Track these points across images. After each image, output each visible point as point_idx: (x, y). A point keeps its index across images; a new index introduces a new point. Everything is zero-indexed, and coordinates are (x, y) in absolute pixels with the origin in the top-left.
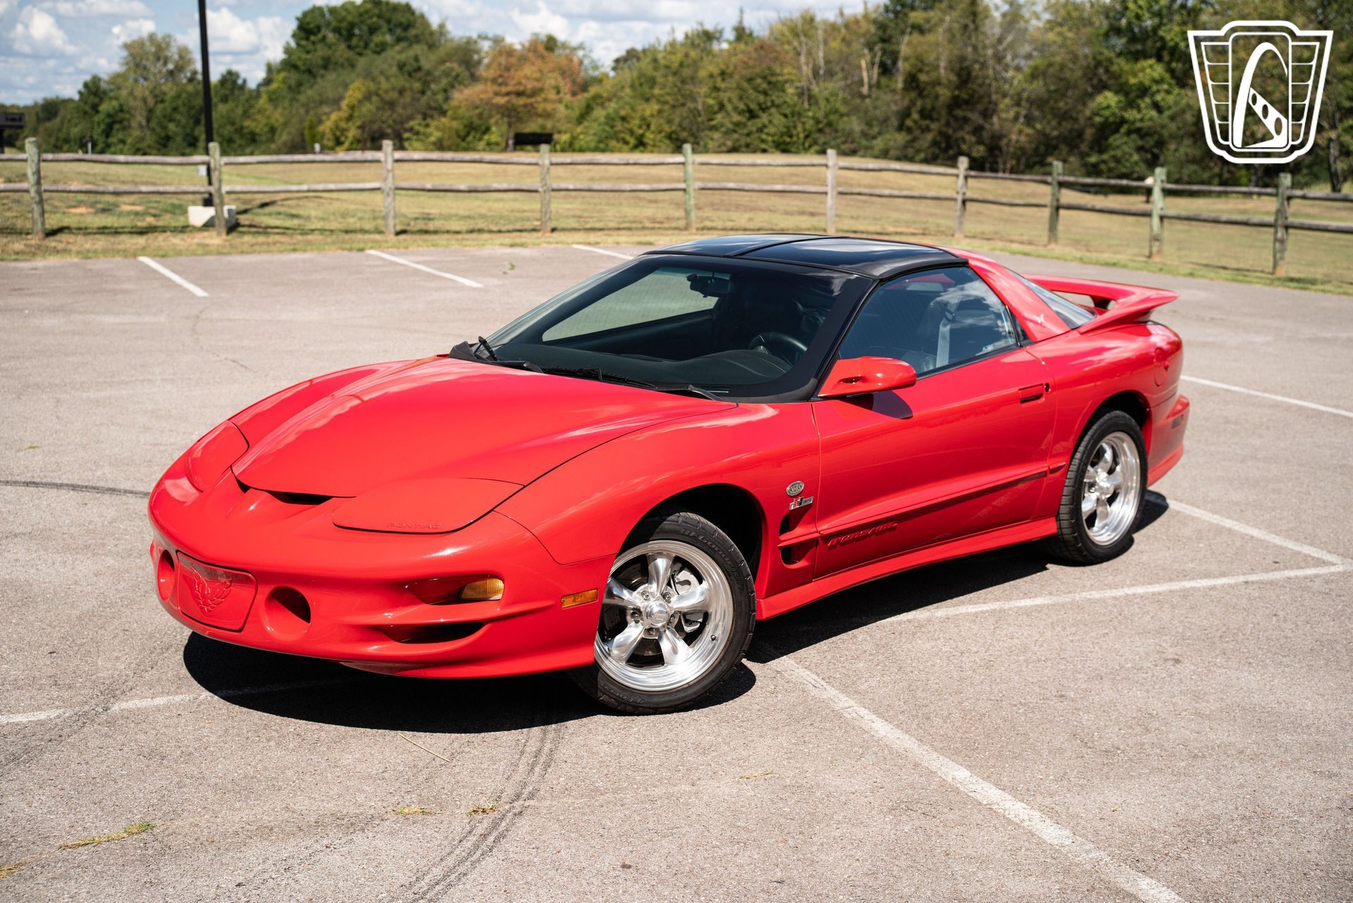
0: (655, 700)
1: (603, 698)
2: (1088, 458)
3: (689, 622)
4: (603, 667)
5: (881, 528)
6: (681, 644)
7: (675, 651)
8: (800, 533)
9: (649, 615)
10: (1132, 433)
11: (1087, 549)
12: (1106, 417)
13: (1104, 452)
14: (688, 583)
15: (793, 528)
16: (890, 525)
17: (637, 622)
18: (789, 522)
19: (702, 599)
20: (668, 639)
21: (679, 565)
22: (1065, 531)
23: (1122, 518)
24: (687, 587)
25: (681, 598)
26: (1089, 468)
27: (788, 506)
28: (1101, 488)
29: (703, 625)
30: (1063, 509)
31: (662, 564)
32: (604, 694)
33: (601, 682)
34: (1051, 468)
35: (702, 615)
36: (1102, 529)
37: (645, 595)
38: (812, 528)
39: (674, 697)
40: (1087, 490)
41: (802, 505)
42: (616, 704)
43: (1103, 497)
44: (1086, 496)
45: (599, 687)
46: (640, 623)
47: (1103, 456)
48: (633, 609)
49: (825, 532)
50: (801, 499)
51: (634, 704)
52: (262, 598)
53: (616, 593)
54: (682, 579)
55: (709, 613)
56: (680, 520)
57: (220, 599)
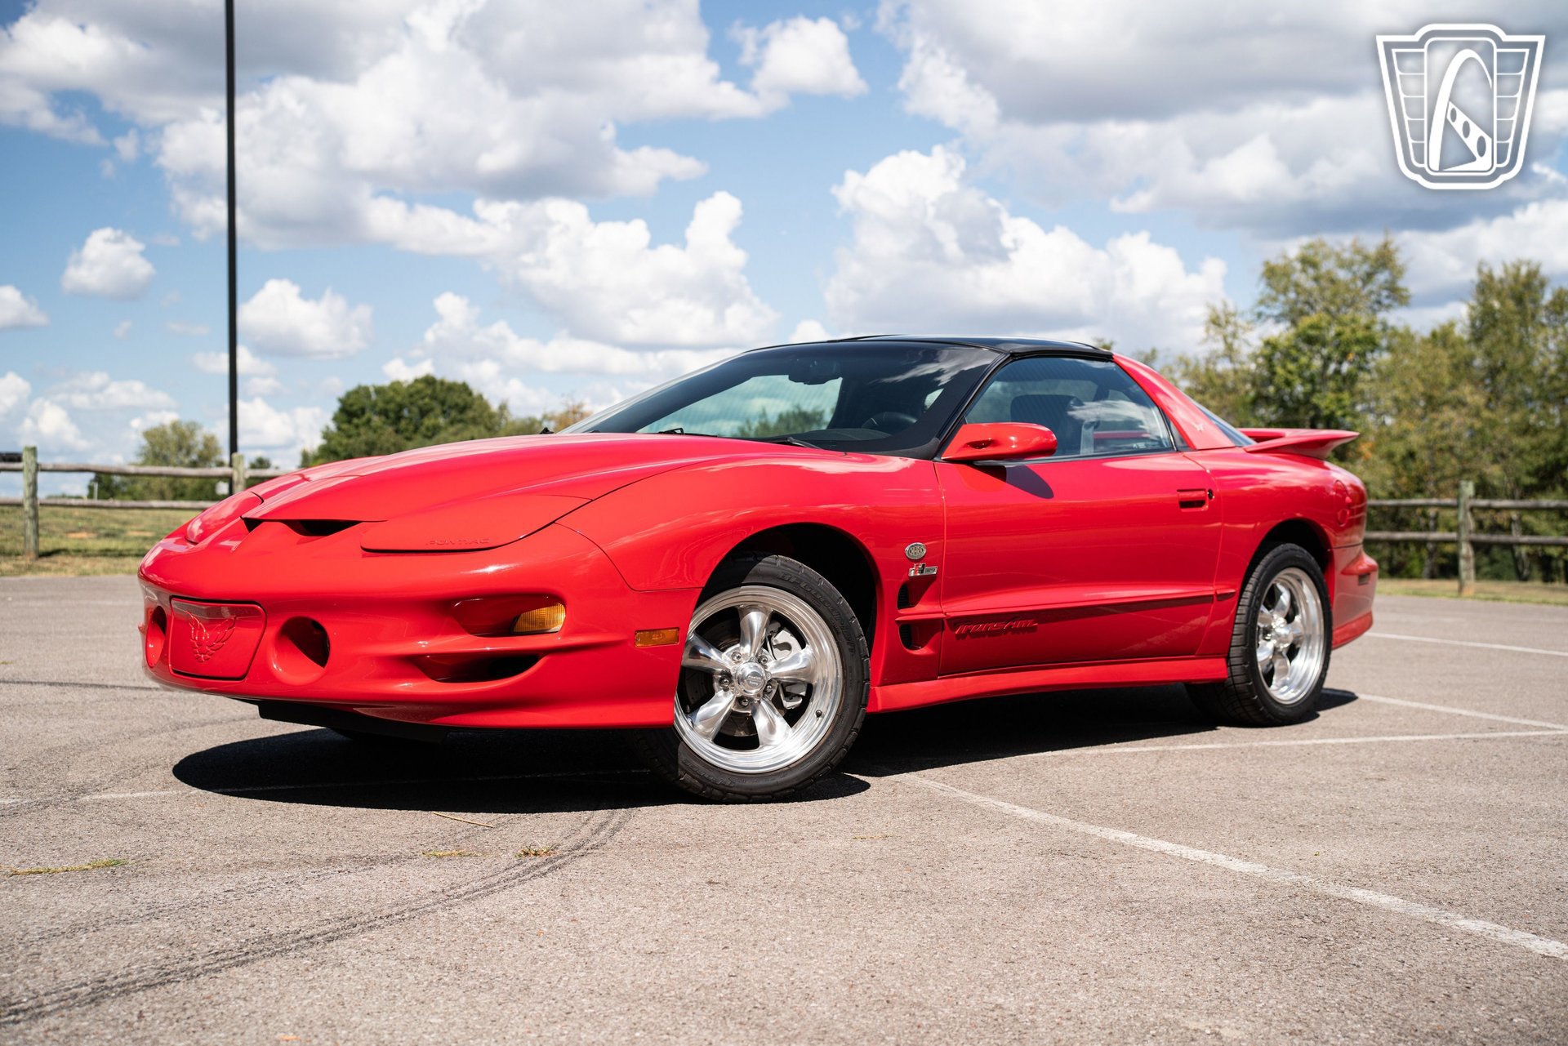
0: (748, 783)
1: (686, 777)
2: (1259, 599)
3: (790, 696)
4: (685, 738)
5: (1018, 624)
6: (780, 723)
7: (772, 728)
8: (922, 610)
9: (741, 680)
10: (1312, 572)
11: (1266, 705)
12: (1281, 547)
13: (1281, 593)
14: (786, 646)
15: (913, 605)
16: (1029, 623)
17: (726, 690)
18: (910, 593)
19: (804, 666)
20: (765, 714)
21: (777, 625)
22: (1238, 679)
23: (1305, 676)
24: (787, 652)
25: (779, 664)
26: (1263, 608)
27: (908, 571)
28: (1278, 636)
29: (807, 700)
30: (1234, 652)
31: (756, 619)
32: (687, 772)
33: (682, 757)
34: (1218, 592)
35: (805, 687)
36: (1283, 686)
37: (737, 657)
38: (937, 608)
39: (771, 782)
40: (1261, 636)
41: (924, 573)
42: (701, 786)
43: (1282, 647)
44: (1261, 642)
45: (680, 762)
46: (730, 691)
47: (1279, 598)
48: (722, 673)
49: (953, 615)
50: (923, 566)
51: (722, 787)
52: (271, 633)
53: (701, 652)
54: (780, 642)
55: (814, 684)
56: (779, 563)
57: (220, 644)
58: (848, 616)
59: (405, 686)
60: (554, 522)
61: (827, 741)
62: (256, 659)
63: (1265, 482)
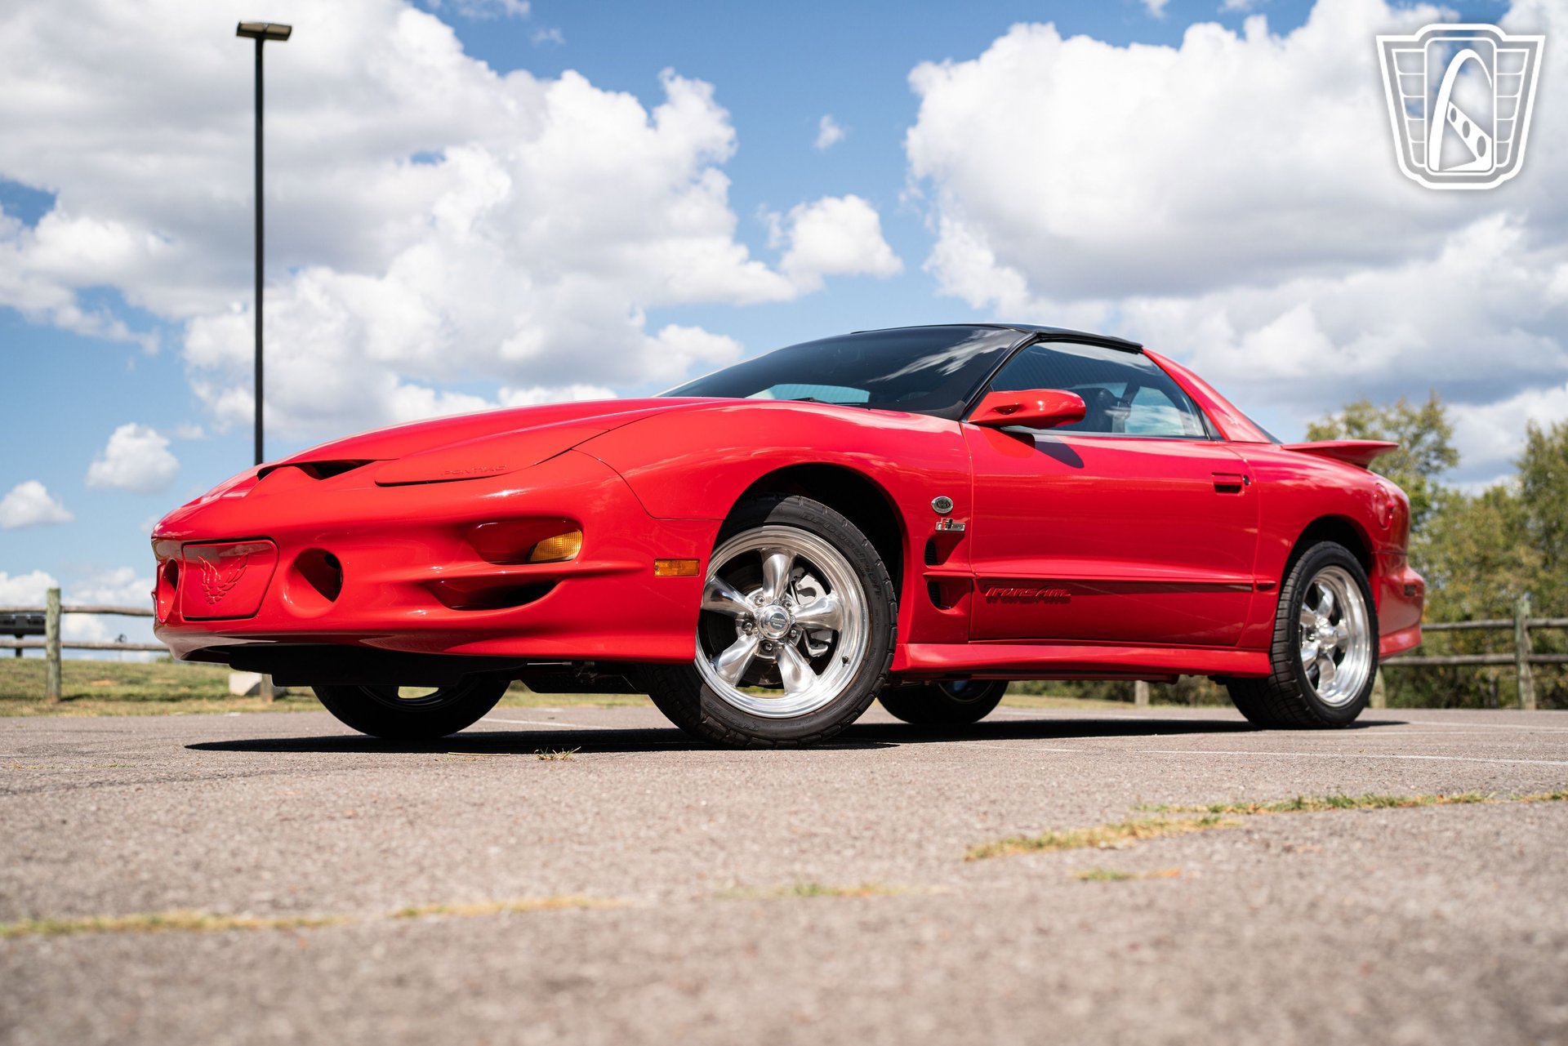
0: (774, 728)
1: (709, 720)
2: (1301, 593)
3: (815, 643)
4: (707, 680)
5: (1049, 593)
6: (805, 669)
7: (796, 675)
8: (951, 567)
9: (764, 623)
10: (1355, 572)
11: (1312, 704)
12: (1322, 544)
13: (1323, 594)
14: (810, 592)
15: (943, 562)
16: (1060, 592)
17: (749, 634)
18: (939, 547)
19: (829, 611)
20: (791, 660)
21: (801, 570)
22: (1282, 677)
23: (1352, 680)
24: (810, 598)
25: (803, 610)
26: (1304, 606)
27: (935, 525)
28: (1322, 636)
29: (833, 647)
30: (1277, 648)
31: (779, 563)
32: (710, 715)
33: (705, 699)
34: (1258, 582)
35: (830, 634)
36: (1329, 689)
37: (759, 601)
38: (965, 566)
39: (796, 727)
40: (1304, 637)
41: (952, 529)
42: (724, 729)
43: (1326, 648)
44: (1305, 643)
45: (702, 704)
46: (753, 635)
47: (1321, 598)
48: (745, 617)
49: (982, 575)
50: (951, 521)
51: (746, 731)
52: (284, 566)
53: (724, 594)
54: (805, 587)
55: (839, 631)
56: (801, 503)
57: (232, 583)
58: (875, 559)
59: (421, 613)
60: (571, 449)
61: (854, 685)
62: (268, 594)
63: (1304, 477)
